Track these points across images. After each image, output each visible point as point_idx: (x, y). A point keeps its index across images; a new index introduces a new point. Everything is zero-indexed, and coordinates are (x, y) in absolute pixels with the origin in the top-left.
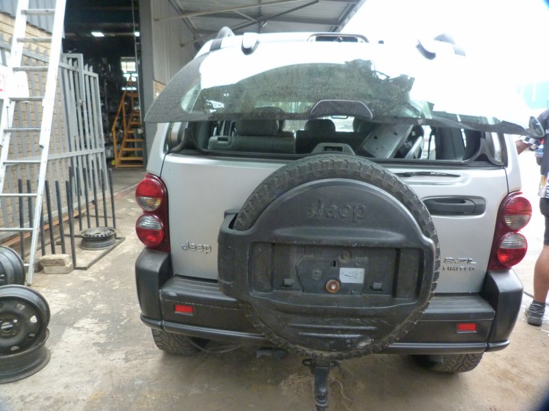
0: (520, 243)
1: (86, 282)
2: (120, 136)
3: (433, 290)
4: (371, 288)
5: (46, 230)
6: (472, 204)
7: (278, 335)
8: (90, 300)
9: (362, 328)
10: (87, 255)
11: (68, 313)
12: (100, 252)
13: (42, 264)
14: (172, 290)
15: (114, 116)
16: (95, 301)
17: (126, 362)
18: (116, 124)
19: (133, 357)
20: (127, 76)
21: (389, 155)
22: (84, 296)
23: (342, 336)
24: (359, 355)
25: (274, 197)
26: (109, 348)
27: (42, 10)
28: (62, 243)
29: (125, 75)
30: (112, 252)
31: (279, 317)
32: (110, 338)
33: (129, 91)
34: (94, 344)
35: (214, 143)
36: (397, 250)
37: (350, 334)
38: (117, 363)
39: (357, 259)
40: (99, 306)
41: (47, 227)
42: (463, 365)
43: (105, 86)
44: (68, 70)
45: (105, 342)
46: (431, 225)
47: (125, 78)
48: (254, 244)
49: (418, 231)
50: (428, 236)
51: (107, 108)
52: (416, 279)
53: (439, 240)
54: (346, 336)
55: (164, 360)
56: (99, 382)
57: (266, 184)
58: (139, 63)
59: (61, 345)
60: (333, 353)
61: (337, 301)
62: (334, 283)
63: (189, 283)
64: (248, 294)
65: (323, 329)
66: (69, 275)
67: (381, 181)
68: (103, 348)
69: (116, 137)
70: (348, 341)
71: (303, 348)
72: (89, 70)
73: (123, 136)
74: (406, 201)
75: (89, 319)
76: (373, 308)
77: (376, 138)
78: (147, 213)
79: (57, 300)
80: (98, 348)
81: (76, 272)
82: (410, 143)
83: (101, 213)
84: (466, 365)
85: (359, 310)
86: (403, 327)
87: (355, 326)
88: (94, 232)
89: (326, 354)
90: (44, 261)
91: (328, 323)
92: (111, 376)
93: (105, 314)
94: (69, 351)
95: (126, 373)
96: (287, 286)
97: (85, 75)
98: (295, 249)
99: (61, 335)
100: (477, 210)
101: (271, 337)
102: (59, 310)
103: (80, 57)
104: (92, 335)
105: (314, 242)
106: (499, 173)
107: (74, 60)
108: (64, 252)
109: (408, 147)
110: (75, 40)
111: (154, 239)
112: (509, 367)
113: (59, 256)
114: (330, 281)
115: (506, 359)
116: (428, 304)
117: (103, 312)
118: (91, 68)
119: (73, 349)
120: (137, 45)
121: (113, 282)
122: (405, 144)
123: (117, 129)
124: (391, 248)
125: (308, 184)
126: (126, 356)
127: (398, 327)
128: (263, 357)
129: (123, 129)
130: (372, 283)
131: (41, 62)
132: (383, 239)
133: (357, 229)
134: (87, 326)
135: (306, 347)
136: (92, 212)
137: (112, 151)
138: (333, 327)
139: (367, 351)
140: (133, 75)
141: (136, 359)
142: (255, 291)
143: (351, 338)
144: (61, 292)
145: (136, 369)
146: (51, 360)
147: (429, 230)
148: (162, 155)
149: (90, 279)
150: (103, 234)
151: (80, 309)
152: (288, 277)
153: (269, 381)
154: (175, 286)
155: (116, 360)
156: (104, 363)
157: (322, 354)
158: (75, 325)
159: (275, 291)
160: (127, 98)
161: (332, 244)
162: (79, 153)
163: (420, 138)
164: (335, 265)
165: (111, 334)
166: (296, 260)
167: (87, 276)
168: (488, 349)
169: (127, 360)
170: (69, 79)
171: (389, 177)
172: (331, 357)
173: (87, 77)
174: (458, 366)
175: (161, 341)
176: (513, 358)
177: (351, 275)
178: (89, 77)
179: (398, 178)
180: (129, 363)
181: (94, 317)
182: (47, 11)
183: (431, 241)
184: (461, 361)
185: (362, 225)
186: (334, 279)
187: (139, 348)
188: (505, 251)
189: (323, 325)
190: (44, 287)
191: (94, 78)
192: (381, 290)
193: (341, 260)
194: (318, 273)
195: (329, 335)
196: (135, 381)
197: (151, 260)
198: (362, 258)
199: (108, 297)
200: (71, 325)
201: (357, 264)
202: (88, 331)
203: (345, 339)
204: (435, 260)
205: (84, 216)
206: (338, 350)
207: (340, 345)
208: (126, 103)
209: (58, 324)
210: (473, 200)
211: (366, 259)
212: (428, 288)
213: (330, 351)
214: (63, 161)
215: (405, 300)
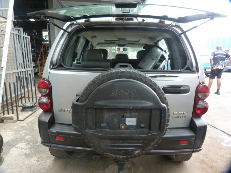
0: (205, 105)
1: (23, 126)
2: (41, 63)
3: (167, 127)
4: (140, 127)
5: (5, 105)
6: (184, 88)
7: (99, 149)
8: (23, 135)
9: (136, 145)
10: (24, 114)
11: (13, 140)
12: (30, 113)
13: (3, 119)
14: (54, 130)
15: (39, 55)
16: (26, 134)
17: (38, 162)
18: (39, 57)
19: (41, 159)
20: (44, 37)
21: (150, 68)
22: (21, 133)
23: (127, 148)
24: (135, 157)
25: (96, 87)
26: (31, 156)
27: (3, 9)
28: (12, 110)
29: (43, 37)
30: (35, 113)
31: (99, 141)
32: (31, 151)
33: (45, 44)
34: (24, 154)
35: (75, 64)
36: (150, 110)
37: (131, 147)
38: (34, 162)
39: (133, 114)
40: (28, 137)
41: (5, 103)
42: (184, 158)
43: (35, 42)
44: (16, 35)
45: (29, 153)
46: (165, 98)
47: (43, 38)
48: (87, 109)
49: (159, 101)
50: (163, 103)
51: (35, 51)
52: (159, 122)
53: (169, 105)
54: (129, 148)
55: (55, 160)
56: (25, 171)
57: (92, 82)
58: (49, 32)
59: (9, 155)
60: (124, 156)
61: (124, 133)
62: (123, 125)
63: (62, 126)
64: (85, 131)
65: (118, 145)
66: (15, 123)
67: (142, 79)
68: (28, 156)
69: (40, 63)
70: (130, 151)
71: (111, 154)
72: (25, 35)
73: (43, 62)
74: (153, 88)
75: (22, 143)
76: (140, 136)
77: (144, 61)
78: (43, 96)
79: (9, 135)
80: (26, 156)
81: (18, 122)
82: (160, 63)
83: (31, 96)
84: (186, 158)
85: (134, 137)
86: (154, 144)
87: (133, 144)
88: (27, 104)
89: (121, 157)
90: (4, 118)
91: (121, 143)
92: (30, 168)
93: (30, 141)
94: (12, 158)
95: (37, 167)
96: (103, 127)
97: (24, 37)
98: (105, 111)
99: (9, 151)
100: (186, 91)
101: (97, 150)
102: (9, 139)
103: (21, 29)
104: (23, 150)
105: (113, 107)
106: (195, 75)
107: (19, 30)
108: (13, 113)
109: (159, 65)
110: (22, 22)
111: (46, 107)
112: (205, 158)
113: (11, 115)
114: (121, 124)
115: (203, 155)
116: (165, 133)
117: (29, 140)
118: (27, 34)
119: (14, 157)
120: (48, 25)
121: (35, 126)
122: (158, 64)
123: (40, 60)
124: (148, 109)
125: (110, 81)
126: (38, 159)
127: (152, 144)
128: (96, 158)
129: (42, 60)
130: (140, 124)
131: (3, 31)
132: (144, 105)
133: (132, 101)
134: (21, 146)
135: (112, 154)
136: (27, 96)
137: (38, 69)
138: (124, 145)
139: (139, 155)
140: (47, 37)
141: (42, 160)
142: (88, 130)
143: (132, 149)
144: (11, 131)
145: (42, 165)
146: (4, 162)
147: (164, 100)
148: (49, 70)
149: (24, 125)
150: (31, 105)
151: (19, 138)
152: (103, 123)
153: (101, 168)
154: (55, 128)
155: (33, 161)
156: (28, 163)
157: (119, 157)
158: (16, 146)
159: (97, 129)
160: (44, 47)
161: (121, 107)
162: (21, 70)
163: (164, 61)
164: (123, 117)
165: (32, 149)
166: (106, 115)
167: (23, 124)
168: (193, 152)
169: (38, 161)
170: (16, 39)
171: (146, 78)
172: (123, 158)
173: (25, 38)
174: (182, 159)
175: (52, 152)
176: (206, 154)
177: (131, 121)
178: (26, 38)
179: (150, 78)
180: (39, 162)
181: (25, 142)
182: (5, 9)
183: (165, 105)
184: (183, 157)
185: (134, 99)
186: (123, 123)
187: (44, 155)
188: (199, 109)
189: (119, 144)
190: (3, 129)
191: (28, 38)
192: (144, 127)
193: (126, 115)
194: (116, 121)
195: (122, 148)
196: (41, 170)
197: (45, 117)
198: (136, 114)
199: (32, 133)
200: (14, 146)
201: (133, 116)
202: (22, 148)
203: (129, 150)
204: (167, 114)
205: (23, 98)
206: (126, 155)
207: (127, 153)
208: (44, 49)
209: (8, 146)
210: (184, 87)
211: (137, 114)
212: (164, 126)
213: (123, 155)
214: (14, 74)
215: (155, 132)
